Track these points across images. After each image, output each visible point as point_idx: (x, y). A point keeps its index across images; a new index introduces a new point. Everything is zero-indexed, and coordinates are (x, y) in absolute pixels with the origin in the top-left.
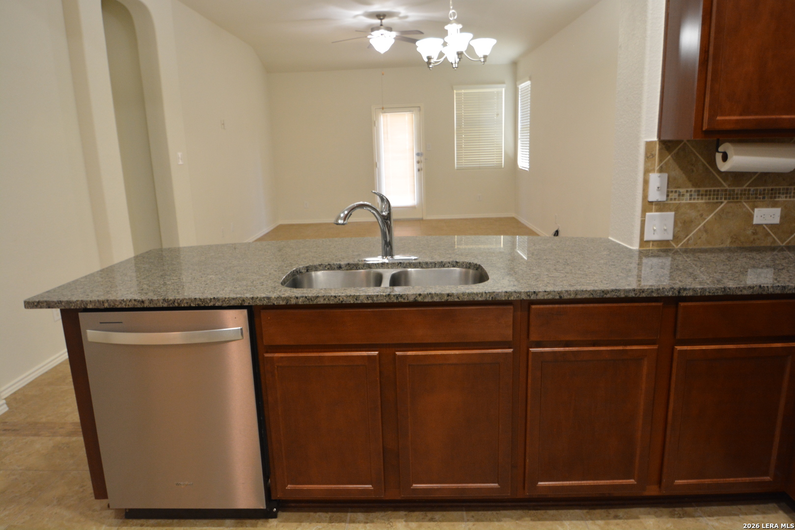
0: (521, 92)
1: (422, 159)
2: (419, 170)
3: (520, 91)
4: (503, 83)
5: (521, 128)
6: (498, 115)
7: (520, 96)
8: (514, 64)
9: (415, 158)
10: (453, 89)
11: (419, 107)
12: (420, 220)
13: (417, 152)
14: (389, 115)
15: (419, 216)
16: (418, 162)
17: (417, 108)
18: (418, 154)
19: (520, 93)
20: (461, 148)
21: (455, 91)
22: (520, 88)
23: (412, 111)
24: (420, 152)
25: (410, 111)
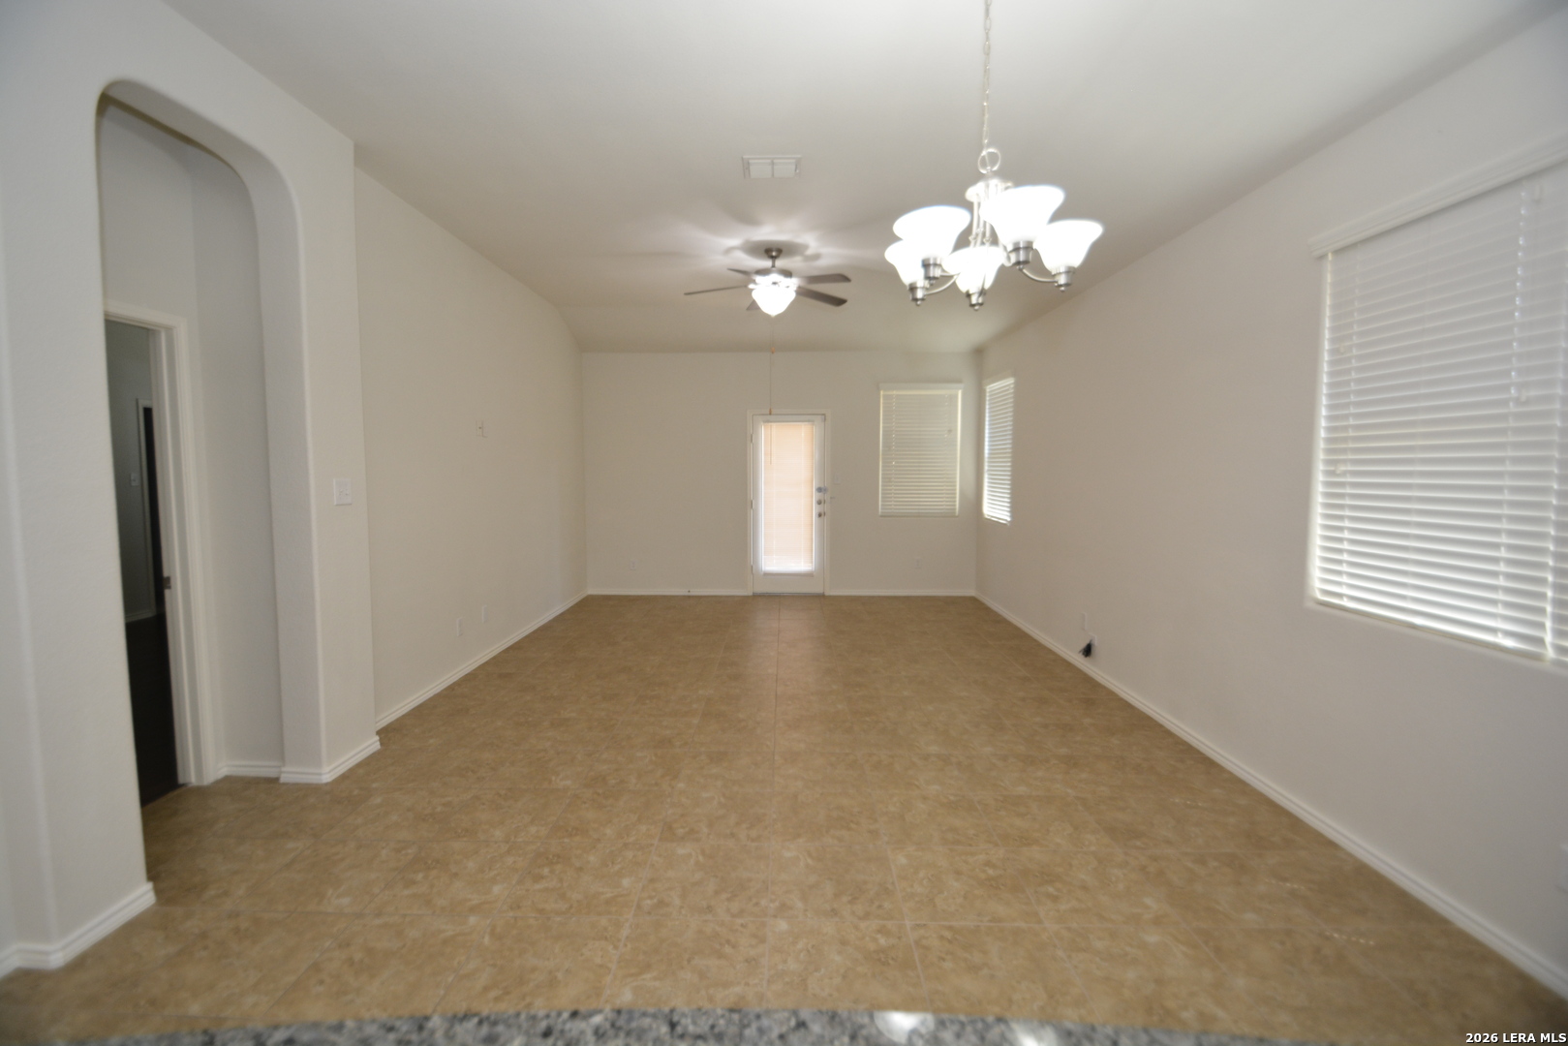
0: (990, 396)
1: (827, 497)
2: (820, 515)
3: (988, 394)
4: (959, 381)
5: (990, 454)
6: (950, 431)
7: (987, 403)
8: (979, 353)
9: (815, 496)
10: (878, 389)
11: (824, 415)
12: (821, 597)
13: (818, 486)
14: (774, 425)
15: (817, 589)
16: (819, 503)
17: (819, 417)
18: (819, 490)
19: (988, 398)
20: (890, 482)
21: (882, 393)
22: (988, 390)
23: (813, 421)
24: (822, 486)
25: (809, 421)
